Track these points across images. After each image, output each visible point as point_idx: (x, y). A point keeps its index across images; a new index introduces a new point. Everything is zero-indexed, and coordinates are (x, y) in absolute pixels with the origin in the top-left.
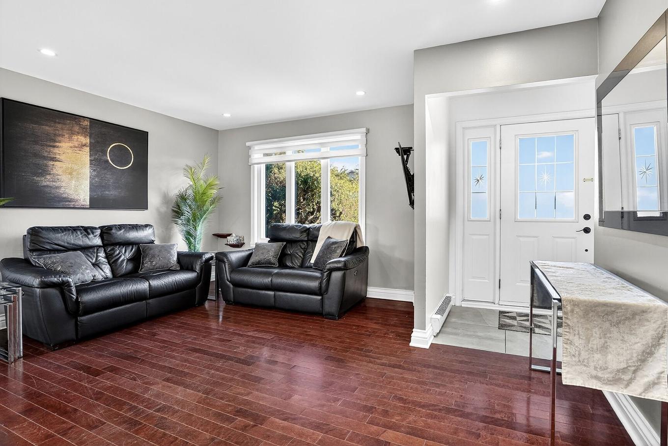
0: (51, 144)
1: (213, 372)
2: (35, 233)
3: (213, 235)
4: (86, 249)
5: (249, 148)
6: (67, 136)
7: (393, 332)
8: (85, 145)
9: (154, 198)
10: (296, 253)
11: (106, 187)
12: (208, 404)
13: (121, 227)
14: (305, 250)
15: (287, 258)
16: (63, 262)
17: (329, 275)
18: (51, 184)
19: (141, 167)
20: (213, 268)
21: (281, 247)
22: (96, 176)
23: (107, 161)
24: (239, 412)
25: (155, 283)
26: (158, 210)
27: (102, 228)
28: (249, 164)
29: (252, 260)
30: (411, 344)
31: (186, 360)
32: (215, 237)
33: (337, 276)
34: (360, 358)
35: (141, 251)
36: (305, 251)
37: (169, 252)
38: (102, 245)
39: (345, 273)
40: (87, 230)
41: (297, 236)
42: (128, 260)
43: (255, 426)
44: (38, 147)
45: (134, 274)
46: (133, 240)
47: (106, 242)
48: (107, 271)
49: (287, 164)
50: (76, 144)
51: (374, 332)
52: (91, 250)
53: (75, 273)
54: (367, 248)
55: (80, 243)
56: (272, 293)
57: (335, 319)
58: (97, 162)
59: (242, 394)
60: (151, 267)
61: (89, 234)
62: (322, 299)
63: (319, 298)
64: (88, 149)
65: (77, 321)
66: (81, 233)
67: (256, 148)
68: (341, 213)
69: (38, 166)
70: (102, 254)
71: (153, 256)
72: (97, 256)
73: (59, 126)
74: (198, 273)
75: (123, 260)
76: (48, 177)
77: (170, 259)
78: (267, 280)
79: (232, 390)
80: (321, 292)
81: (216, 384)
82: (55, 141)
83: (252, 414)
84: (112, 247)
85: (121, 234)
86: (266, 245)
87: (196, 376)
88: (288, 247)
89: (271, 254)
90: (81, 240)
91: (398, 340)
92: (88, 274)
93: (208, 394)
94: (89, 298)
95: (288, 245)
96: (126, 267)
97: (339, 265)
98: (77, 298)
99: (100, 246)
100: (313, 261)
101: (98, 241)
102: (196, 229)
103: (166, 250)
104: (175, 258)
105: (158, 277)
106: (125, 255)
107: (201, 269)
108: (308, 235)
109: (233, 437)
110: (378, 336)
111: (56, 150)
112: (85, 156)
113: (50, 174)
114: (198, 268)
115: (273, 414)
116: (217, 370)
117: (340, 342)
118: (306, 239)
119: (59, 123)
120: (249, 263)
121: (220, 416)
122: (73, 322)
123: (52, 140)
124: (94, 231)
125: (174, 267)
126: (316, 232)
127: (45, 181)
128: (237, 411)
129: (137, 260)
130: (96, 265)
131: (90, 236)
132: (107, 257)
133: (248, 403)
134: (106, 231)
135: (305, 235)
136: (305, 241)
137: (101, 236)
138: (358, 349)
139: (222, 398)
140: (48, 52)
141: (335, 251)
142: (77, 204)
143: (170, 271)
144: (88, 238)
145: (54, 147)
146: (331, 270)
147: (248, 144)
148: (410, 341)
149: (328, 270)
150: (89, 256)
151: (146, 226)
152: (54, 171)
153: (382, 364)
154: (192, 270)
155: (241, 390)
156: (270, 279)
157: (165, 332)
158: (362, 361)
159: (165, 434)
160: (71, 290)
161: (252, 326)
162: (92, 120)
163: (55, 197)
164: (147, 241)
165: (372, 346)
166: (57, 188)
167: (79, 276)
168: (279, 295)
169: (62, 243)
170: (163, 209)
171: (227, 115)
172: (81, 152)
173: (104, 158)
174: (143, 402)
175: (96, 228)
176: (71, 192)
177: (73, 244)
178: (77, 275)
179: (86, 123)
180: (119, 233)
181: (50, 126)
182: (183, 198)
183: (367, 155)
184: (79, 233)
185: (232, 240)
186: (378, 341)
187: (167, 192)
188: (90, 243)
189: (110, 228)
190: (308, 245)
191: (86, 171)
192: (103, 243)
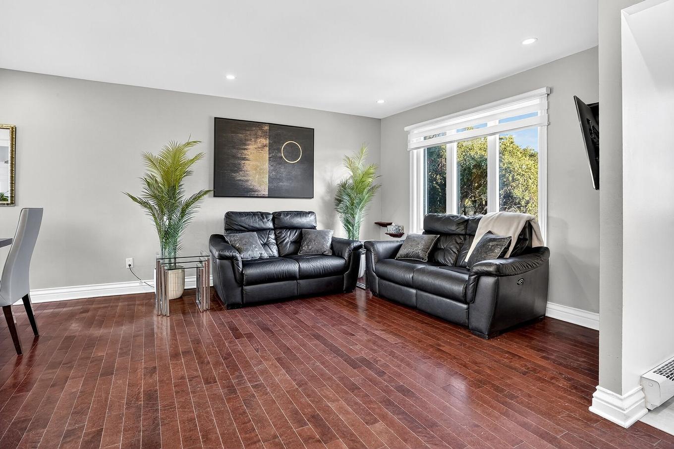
0: (244, 147)
1: (318, 364)
2: (229, 216)
3: (375, 223)
4: (261, 231)
5: (408, 133)
6: (253, 140)
7: (569, 380)
8: (265, 146)
9: (319, 188)
10: (451, 249)
11: (280, 180)
12: (293, 396)
13: (288, 213)
14: (461, 245)
15: (439, 254)
16: (241, 240)
17: (477, 281)
18: (242, 178)
19: (309, 160)
20: (363, 258)
21: (433, 240)
22: (273, 170)
23: (282, 157)
24: (314, 419)
25: (305, 266)
26: (322, 198)
27: (274, 214)
28: (408, 150)
29: (402, 252)
30: (591, 409)
31: (304, 345)
32: (377, 226)
33: (487, 282)
34: (494, 402)
35: (303, 235)
36: (461, 248)
37: (324, 238)
38: (273, 228)
39: (498, 280)
40: (263, 215)
41: (453, 228)
42: (292, 242)
43: (319, 441)
44: (234, 151)
45: (293, 256)
46: (297, 225)
47: (276, 226)
48: (275, 251)
49: (448, 146)
50: (259, 145)
51: (534, 370)
52: (265, 232)
53: (247, 250)
54: (547, 249)
55: (257, 226)
56: (414, 291)
57: (484, 338)
58: (275, 159)
59: (328, 399)
60: (308, 251)
61: (263, 218)
62: (468, 308)
63: (465, 306)
64: (267, 149)
65: (242, 289)
66: (258, 218)
67: (416, 132)
68: (528, 202)
69: (235, 165)
70: (272, 236)
71: (310, 241)
72: (268, 238)
73: (248, 132)
74: (346, 261)
75: (287, 243)
76: (241, 173)
77: (324, 244)
78: (409, 276)
79: (323, 390)
80: (466, 299)
81: (313, 378)
82: (246, 145)
83: (325, 426)
84: (280, 230)
85: (287, 219)
86: (418, 237)
87: (302, 363)
88: (441, 240)
89: (421, 247)
90: (258, 224)
91: (570, 395)
92: (256, 251)
93: (300, 386)
94: (251, 271)
95: (442, 238)
96: (289, 248)
97: (491, 269)
98: (242, 270)
99: (272, 229)
100: (466, 260)
101: (270, 225)
102: (354, 217)
103: (322, 236)
104: (329, 244)
105: (308, 260)
106: (290, 237)
107: (349, 257)
108: (466, 228)
109: (292, 444)
110: (540, 379)
111: (246, 152)
112: (265, 153)
113: (241, 171)
114: (346, 255)
115: (344, 437)
116: (323, 363)
117: (475, 371)
118: (463, 232)
119: (248, 130)
120: (398, 255)
121: (295, 414)
122: (240, 289)
123: (243, 143)
124: (268, 216)
125: (327, 252)
126: (474, 225)
127: (239, 177)
128: (313, 417)
129: (298, 243)
130: (266, 245)
131: (264, 221)
132: (276, 239)
133: (327, 410)
134: (276, 216)
135: (462, 227)
136: (462, 235)
137: (273, 220)
138: (497, 389)
139: (308, 396)
140: (230, 77)
141: (492, 250)
142: (260, 193)
143: (323, 255)
144: (263, 222)
145: (245, 149)
146: (480, 274)
147: (406, 129)
148: (590, 403)
149: (476, 273)
150: (262, 237)
151: (310, 213)
152: (245, 168)
153: (524, 425)
154: (341, 257)
155: (331, 392)
156: (411, 275)
157: (306, 313)
158: (495, 408)
159: (245, 412)
160: (238, 263)
161: (384, 324)
162: (271, 125)
163: (245, 188)
164: (309, 226)
165: (520, 390)
166: (247, 181)
167: (250, 252)
168: (421, 295)
169: (245, 225)
170: (328, 198)
171: (381, 102)
172: (262, 152)
173: (279, 155)
174: (249, 373)
175: (269, 214)
176: (255, 184)
177: (252, 226)
178: (248, 251)
179: (267, 128)
180: (285, 219)
181: (242, 134)
182: (344, 186)
183: (549, 125)
184: (257, 218)
185: (391, 229)
186: (534, 385)
187: (331, 182)
188: (264, 226)
189: (279, 214)
190: (465, 239)
191: (266, 166)
192: (274, 226)
